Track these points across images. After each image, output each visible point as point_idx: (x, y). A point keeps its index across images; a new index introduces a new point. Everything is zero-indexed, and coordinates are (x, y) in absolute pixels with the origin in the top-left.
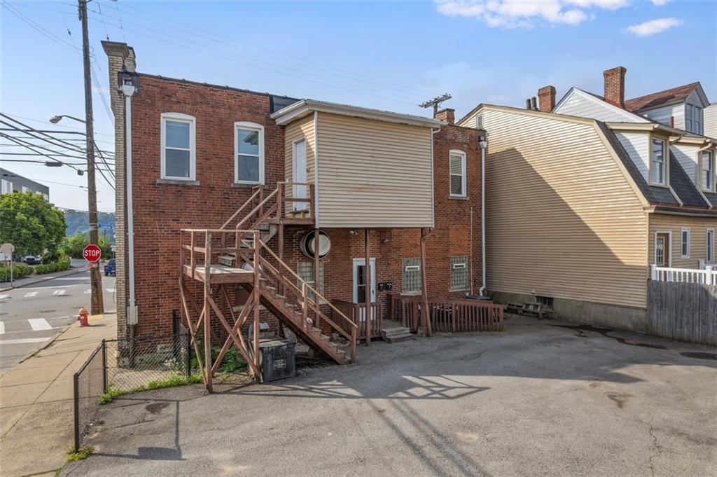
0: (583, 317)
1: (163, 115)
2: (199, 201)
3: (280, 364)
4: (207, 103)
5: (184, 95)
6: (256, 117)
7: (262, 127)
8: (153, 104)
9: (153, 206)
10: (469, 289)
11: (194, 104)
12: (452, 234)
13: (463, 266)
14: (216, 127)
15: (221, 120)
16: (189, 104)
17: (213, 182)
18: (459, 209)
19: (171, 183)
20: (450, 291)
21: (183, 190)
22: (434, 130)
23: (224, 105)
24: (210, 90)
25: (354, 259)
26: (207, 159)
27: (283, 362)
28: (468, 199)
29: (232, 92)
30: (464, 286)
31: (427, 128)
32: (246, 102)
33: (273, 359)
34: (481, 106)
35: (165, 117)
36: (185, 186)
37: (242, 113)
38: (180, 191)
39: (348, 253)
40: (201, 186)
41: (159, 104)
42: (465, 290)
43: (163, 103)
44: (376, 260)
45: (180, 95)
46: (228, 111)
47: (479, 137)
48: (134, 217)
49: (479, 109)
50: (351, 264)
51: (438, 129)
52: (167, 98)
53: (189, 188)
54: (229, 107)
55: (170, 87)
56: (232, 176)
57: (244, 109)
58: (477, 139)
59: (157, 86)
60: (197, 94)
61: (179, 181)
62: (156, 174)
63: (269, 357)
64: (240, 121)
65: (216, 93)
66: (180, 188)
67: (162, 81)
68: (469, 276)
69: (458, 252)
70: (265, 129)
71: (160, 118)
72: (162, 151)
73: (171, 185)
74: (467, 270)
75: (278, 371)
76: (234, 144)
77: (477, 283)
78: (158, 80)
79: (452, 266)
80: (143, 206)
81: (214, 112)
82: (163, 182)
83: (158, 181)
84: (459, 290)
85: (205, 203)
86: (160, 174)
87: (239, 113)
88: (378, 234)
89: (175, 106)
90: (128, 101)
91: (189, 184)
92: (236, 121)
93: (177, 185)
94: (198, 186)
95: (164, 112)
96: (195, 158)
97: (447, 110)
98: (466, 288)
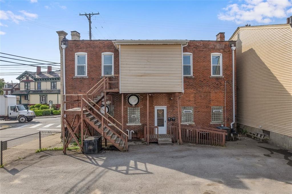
0: (284, 144)
1: (76, 53)
2: (88, 84)
3: (91, 147)
4: (91, 47)
5: (83, 45)
6: (110, 50)
7: (113, 53)
8: (72, 50)
9: (72, 86)
10: (224, 123)
11: (87, 48)
12: (212, 95)
13: (220, 111)
14: (95, 55)
15: (96, 53)
16: (84, 48)
17: (93, 77)
18: (217, 83)
19: (78, 77)
20: (211, 123)
21: (83, 80)
22: (183, 45)
23: (98, 47)
24: (93, 42)
25: (155, 107)
26: (91, 68)
27: (92, 147)
28: (223, 77)
29: (101, 41)
30: (221, 121)
31: (179, 44)
32: (106, 44)
33: (88, 145)
34: (238, 28)
35: (77, 54)
36: (83, 78)
37: (104, 49)
38: (81, 80)
39: (152, 104)
40: (89, 78)
41: (74, 50)
42: (220, 123)
43: (76, 49)
44: (167, 107)
45: (82, 45)
46: (99, 49)
47: (231, 45)
48: (66, 90)
49: (238, 30)
50: (154, 108)
51: (186, 44)
52: (77, 47)
53: (85, 79)
54: (100, 47)
55: (78, 43)
56: (100, 74)
57: (105, 47)
58: (230, 46)
59: (74, 44)
60: (88, 44)
61: (81, 77)
62: (73, 75)
63: (86, 144)
64: (104, 52)
65: (94, 43)
66: (81, 79)
67: (75, 41)
68: (224, 117)
69: (216, 104)
70: (114, 54)
71: (75, 55)
72: (75, 67)
73: (78, 78)
74: (222, 113)
75: (90, 150)
76: (101, 61)
77: (229, 120)
78: (74, 41)
79: (213, 111)
80: (69, 86)
81: (94, 50)
82: (75, 77)
83: (74, 77)
84: (217, 123)
85: (90, 84)
86: (75, 75)
87: (103, 49)
88: (168, 95)
89: (80, 50)
90: (64, 50)
91: (84, 78)
92: (103, 52)
93: (80, 78)
94: (88, 78)
95: (76, 52)
96: (87, 68)
97: (220, 33)
98: (221, 122)
